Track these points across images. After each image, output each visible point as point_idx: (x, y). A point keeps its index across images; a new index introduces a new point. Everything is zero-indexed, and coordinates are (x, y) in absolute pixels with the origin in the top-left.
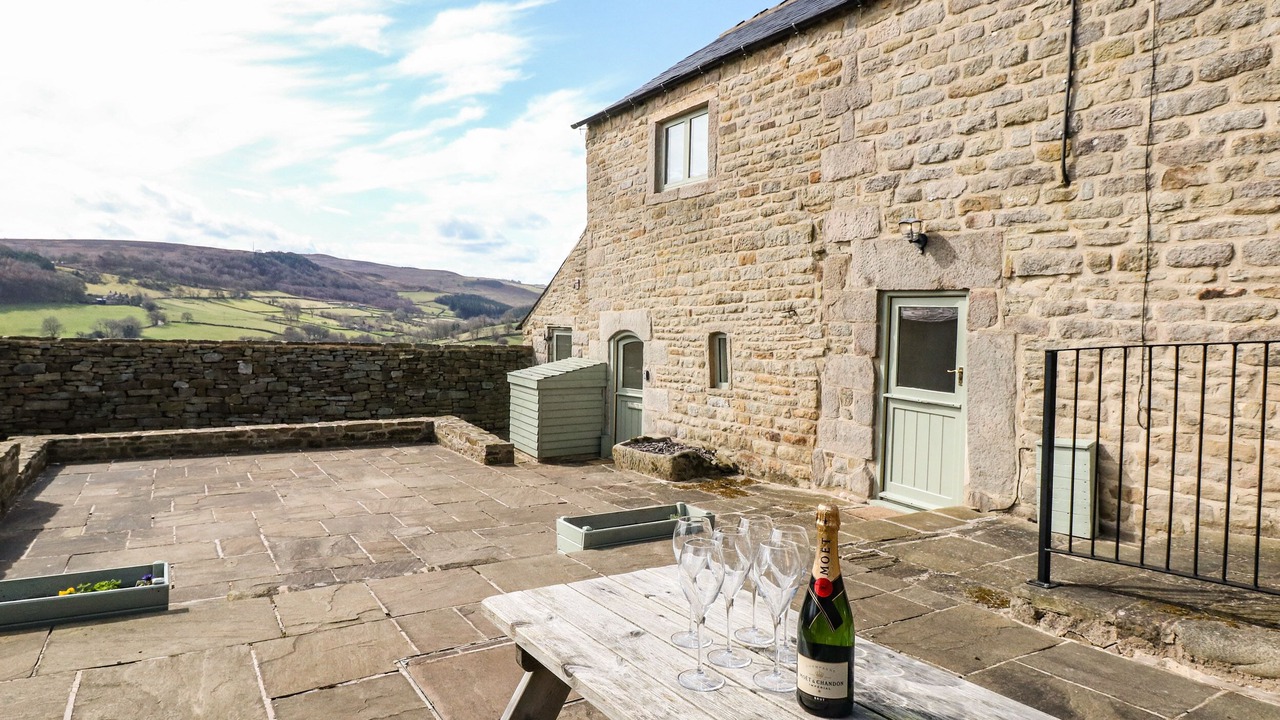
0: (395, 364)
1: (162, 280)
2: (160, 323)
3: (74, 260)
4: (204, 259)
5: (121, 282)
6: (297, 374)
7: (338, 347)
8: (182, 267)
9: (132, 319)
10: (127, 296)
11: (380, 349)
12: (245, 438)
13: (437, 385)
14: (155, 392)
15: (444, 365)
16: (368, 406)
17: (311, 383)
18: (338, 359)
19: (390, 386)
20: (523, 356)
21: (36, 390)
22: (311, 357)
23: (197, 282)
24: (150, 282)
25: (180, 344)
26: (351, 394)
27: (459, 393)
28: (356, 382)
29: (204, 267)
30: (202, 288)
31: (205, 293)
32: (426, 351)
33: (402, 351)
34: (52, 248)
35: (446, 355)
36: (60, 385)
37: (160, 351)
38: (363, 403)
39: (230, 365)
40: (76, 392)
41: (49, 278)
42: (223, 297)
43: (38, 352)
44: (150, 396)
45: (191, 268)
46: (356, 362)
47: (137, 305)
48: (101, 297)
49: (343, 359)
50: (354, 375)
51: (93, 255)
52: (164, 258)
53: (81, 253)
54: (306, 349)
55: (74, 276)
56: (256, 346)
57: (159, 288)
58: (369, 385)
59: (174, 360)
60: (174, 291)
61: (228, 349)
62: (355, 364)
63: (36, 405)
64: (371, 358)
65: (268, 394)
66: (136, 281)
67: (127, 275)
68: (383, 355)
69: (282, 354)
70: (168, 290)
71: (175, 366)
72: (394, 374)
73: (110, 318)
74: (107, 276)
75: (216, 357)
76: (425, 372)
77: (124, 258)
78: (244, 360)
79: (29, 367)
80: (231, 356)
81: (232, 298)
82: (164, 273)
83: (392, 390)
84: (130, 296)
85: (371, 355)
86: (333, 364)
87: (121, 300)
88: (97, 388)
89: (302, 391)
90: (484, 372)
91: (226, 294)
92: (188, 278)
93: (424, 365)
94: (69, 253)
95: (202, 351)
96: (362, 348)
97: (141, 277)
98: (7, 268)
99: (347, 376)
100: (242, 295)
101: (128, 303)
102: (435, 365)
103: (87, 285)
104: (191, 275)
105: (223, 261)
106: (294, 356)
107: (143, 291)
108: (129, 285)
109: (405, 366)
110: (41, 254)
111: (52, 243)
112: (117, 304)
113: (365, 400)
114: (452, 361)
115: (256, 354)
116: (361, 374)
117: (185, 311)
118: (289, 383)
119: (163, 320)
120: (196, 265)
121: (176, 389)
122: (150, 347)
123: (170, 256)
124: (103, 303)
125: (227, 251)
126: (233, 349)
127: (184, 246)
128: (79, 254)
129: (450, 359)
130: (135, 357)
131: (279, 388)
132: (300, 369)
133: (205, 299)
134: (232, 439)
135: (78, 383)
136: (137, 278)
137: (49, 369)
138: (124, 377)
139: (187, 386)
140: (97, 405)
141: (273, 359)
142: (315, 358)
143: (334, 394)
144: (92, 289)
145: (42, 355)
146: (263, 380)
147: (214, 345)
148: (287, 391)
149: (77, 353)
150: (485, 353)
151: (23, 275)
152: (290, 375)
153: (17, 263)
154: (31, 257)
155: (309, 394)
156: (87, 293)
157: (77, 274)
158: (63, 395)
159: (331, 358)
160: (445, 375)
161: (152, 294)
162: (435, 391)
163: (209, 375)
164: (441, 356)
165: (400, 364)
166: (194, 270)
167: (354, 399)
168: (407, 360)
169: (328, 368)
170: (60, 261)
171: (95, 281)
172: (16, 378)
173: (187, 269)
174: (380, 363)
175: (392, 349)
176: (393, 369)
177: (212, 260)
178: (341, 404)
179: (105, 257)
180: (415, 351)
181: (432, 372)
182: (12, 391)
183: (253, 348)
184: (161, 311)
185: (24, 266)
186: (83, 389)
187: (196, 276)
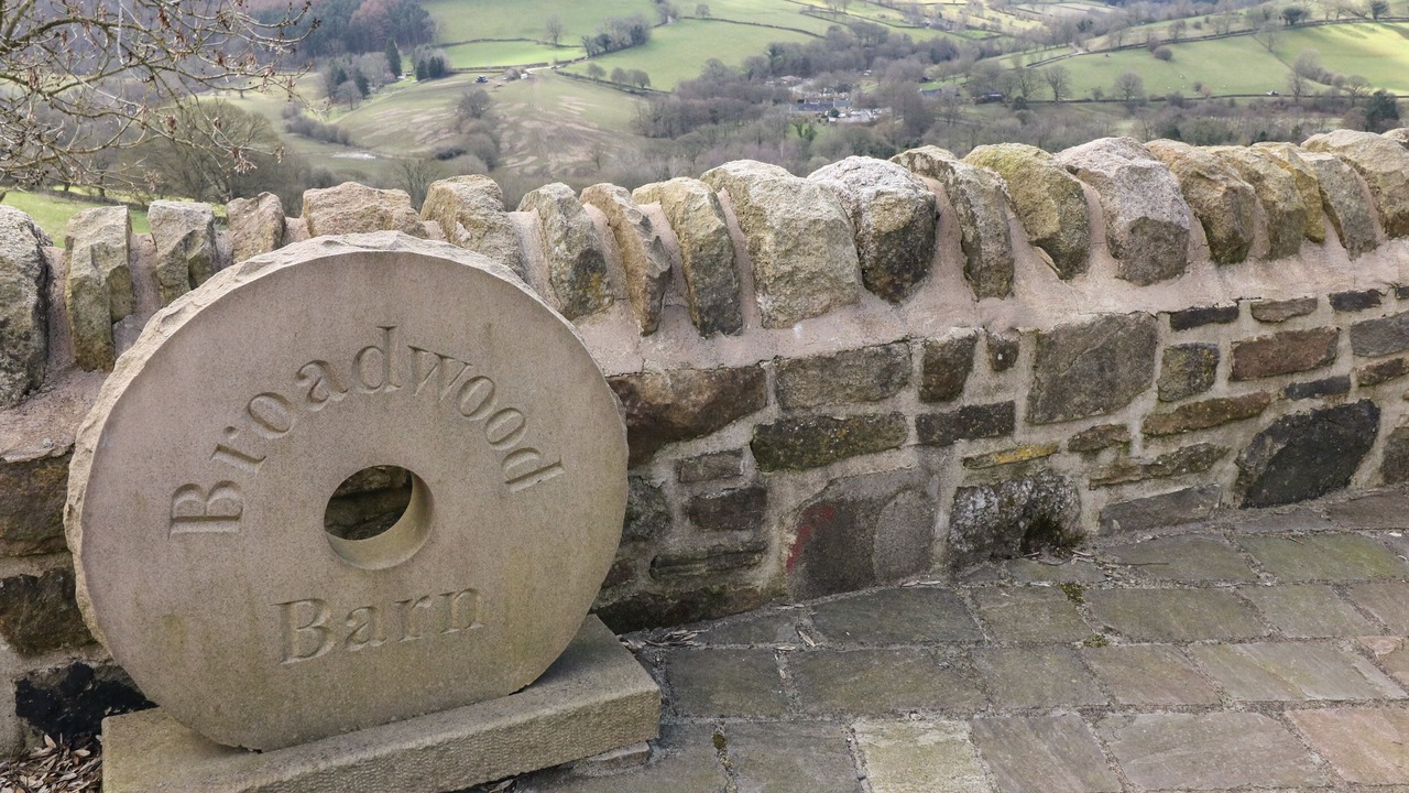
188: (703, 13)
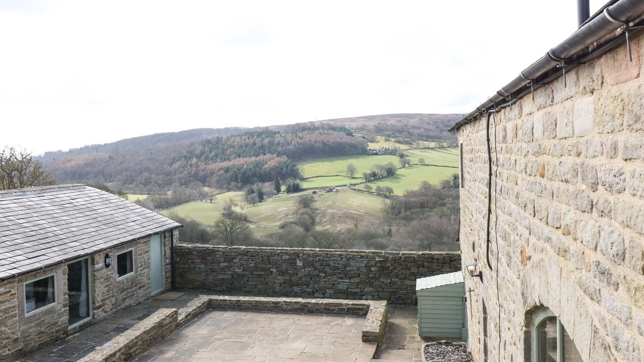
0: (373, 263)
1: (408, 138)
2: (407, 165)
3: (362, 129)
4: (432, 123)
5: (386, 140)
6: (323, 267)
7: (343, 253)
8: (419, 128)
9: (391, 164)
10: (389, 149)
11: (365, 254)
12: (280, 305)
13: (398, 276)
14: (263, 273)
15: (401, 265)
16: (359, 286)
17: (329, 272)
18: (343, 260)
19: (370, 276)
20: (455, 260)
21: (221, 270)
22: (330, 258)
23: (428, 138)
24: (401, 139)
25: (273, 251)
26: (350, 278)
27: (411, 282)
28: (353, 272)
29: (432, 127)
30: (430, 141)
31: (432, 145)
32: (391, 256)
33: (377, 256)
34: (352, 123)
35: (403, 259)
36: (229, 268)
37: (265, 254)
38: (357, 284)
39: (293, 261)
40: (234, 272)
41: (350, 141)
42: (443, 147)
43: (221, 254)
44: (261, 275)
45: (424, 129)
46: (352, 261)
47: (395, 155)
48: (376, 150)
49: (345, 260)
50: (351, 268)
51: (371, 124)
52: (409, 124)
53: (366, 124)
54: (327, 254)
55: (362, 139)
56: (305, 252)
57: (406, 143)
58: (360, 274)
59: (271, 258)
60: (415, 145)
61: (292, 253)
62: (352, 263)
63: (221, 276)
64: (360, 260)
65: (311, 276)
66: (394, 140)
67: (389, 136)
68: (367, 258)
69: (316, 256)
70: (411, 144)
71: (271, 261)
72: (373, 269)
73: (380, 163)
74: (379, 138)
75: (287, 257)
76: (391, 268)
77: (388, 126)
78: (299, 259)
79: (218, 260)
80: (293, 257)
81: (449, 147)
82: (409, 133)
83: (372, 278)
84: (390, 149)
85: (361, 258)
86: (340, 262)
87: (387, 152)
88: (241, 270)
89: (326, 276)
90: (427, 270)
91: (445, 144)
92: (423, 136)
93: (390, 265)
94: (360, 124)
95: (281, 254)
96: (355, 254)
97: (396, 137)
98: (331, 136)
99: (348, 269)
100: (455, 145)
101: (389, 154)
102: (396, 265)
103: (369, 143)
104: (424, 134)
105: (443, 122)
106: (321, 257)
107: (397, 145)
108: (390, 142)
109: (378, 265)
110: (346, 127)
111: (352, 120)
112: (384, 154)
113: (358, 283)
114: (406, 263)
115: (305, 256)
116: (355, 268)
117: (420, 157)
118: (320, 272)
119: (408, 164)
120: (427, 126)
121: (271, 272)
122: (261, 252)
123: (412, 122)
124: (376, 154)
125: (446, 116)
126: (294, 253)
127: (421, 114)
128: (364, 125)
129: (405, 261)
130: (255, 256)
131: (315, 274)
132: (324, 265)
133: (432, 149)
134: (275, 305)
135: (235, 267)
136: (394, 138)
137: (225, 261)
138: (251, 265)
139: (275, 271)
140: (241, 277)
141: (312, 259)
142: (332, 258)
143: (342, 278)
144: (371, 146)
145: (222, 255)
146: (308, 269)
147: (286, 251)
148: (319, 275)
149: (234, 254)
150: (428, 258)
151: (338, 140)
152: (320, 267)
153: (335, 133)
154: (342, 129)
155: (329, 277)
156: (368, 148)
157: (364, 137)
158: (230, 273)
159: (339, 259)
160: (402, 271)
161: (403, 147)
162: (397, 280)
163: (284, 266)
164: (400, 259)
165: (376, 263)
166: (426, 130)
167: (352, 282)
168: (380, 261)
169: (338, 264)
170: (355, 130)
171: (372, 141)
172: (214, 264)
173: (422, 130)
174: (365, 262)
175: (371, 255)
176: (372, 266)
177: (436, 122)
178: (345, 284)
179: (378, 125)
180: (384, 256)
181: (395, 268)
182: (213, 270)
183: (303, 253)
184: (407, 158)
185: (338, 135)
186: (237, 270)
187: (427, 134)
188: (422, 162)
